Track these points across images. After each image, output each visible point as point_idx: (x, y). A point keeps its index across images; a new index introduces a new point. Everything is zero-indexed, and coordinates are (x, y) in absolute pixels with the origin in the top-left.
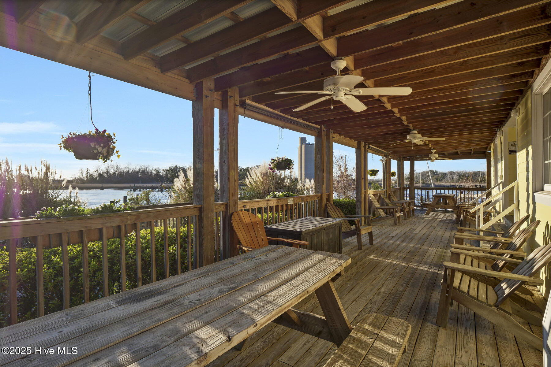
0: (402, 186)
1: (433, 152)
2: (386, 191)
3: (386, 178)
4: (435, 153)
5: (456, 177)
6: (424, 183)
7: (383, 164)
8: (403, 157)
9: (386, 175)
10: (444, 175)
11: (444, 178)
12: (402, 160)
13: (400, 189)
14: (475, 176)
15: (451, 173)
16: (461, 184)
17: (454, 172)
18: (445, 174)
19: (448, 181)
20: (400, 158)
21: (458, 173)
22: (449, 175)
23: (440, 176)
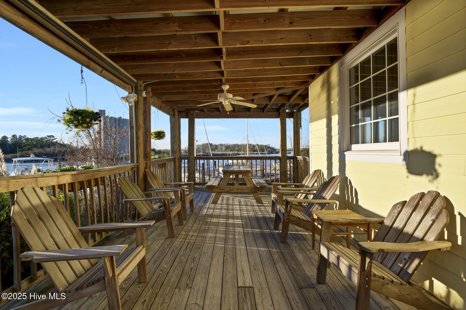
0: (177, 156)
1: (225, 91)
2: (138, 166)
3: (137, 138)
4: (228, 91)
5: (224, 148)
6: (204, 152)
7: (131, 107)
8: (179, 112)
9: (137, 133)
10: (216, 147)
11: (217, 148)
12: (177, 116)
13: (174, 160)
14: (235, 147)
15: (221, 145)
16: (227, 153)
17: (222, 144)
18: (217, 145)
19: (219, 151)
20: (173, 110)
21: (225, 145)
22: (219, 147)
23: (214, 147)
